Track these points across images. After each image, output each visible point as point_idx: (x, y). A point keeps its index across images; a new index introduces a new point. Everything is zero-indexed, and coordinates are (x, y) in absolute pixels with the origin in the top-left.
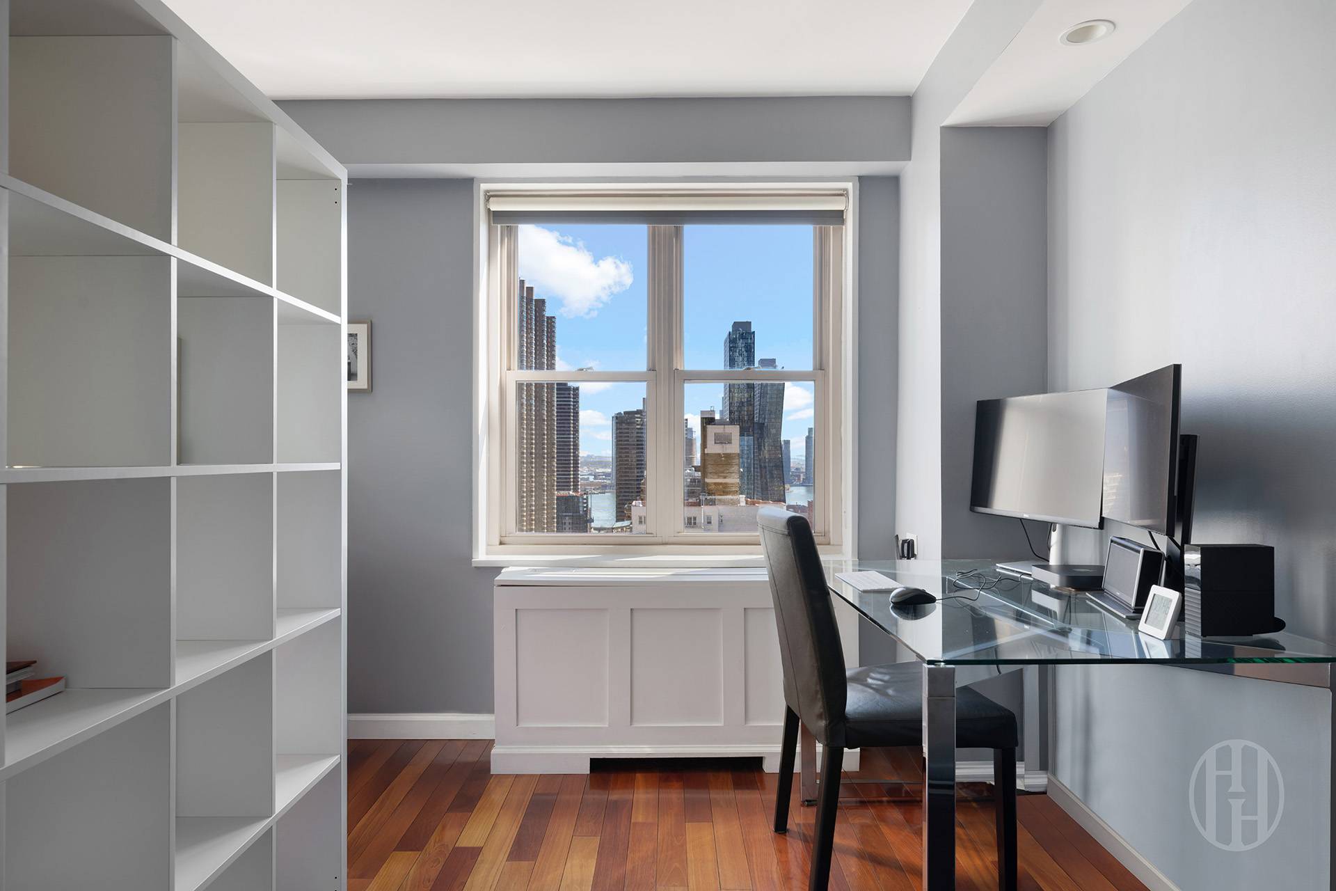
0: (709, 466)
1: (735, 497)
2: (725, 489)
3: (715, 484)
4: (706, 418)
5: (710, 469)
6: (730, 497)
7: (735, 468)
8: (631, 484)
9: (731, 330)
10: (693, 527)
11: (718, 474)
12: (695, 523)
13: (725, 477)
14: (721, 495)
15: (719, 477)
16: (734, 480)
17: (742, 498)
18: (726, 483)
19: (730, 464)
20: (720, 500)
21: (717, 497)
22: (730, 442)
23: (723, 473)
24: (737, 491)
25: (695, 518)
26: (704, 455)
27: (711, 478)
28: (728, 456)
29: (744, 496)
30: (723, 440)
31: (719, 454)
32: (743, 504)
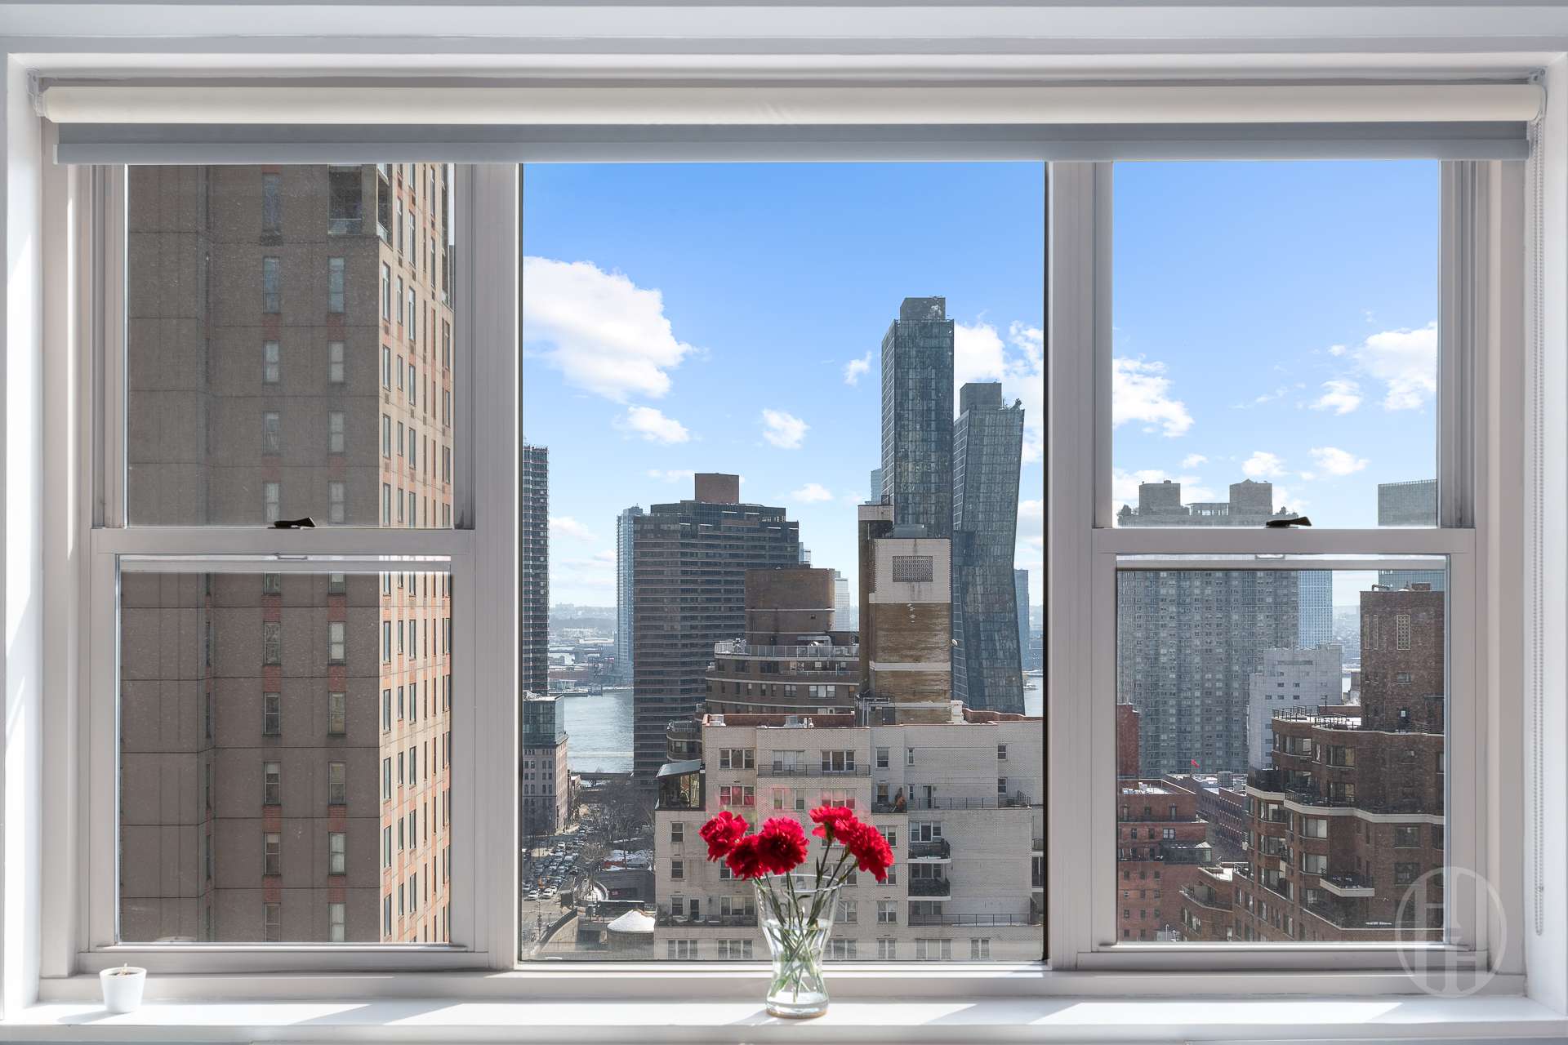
0: (881, 633)
1: (939, 705)
2: (916, 688)
3: (895, 674)
4: (871, 522)
5: (882, 640)
6: (928, 704)
7: (941, 638)
8: (669, 673)
9: (898, 317)
10: (845, 775)
11: (897, 652)
12: (851, 766)
13: (917, 659)
14: (910, 701)
15: (903, 659)
16: (937, 666)
17: (957, 707)
18: (919, 673)
19: (928, 629)
20: (906, 712)
21: (899, 705)
22: (927, 578)
23: (911, 648)
24: (945, 692)
25: (851, 754)
26: (866, 608)
27: (885, 661)
28: (925, 611)
29: (961, 702)
30: (912, 572)
31: (903, 607)
32: (958, 719)
